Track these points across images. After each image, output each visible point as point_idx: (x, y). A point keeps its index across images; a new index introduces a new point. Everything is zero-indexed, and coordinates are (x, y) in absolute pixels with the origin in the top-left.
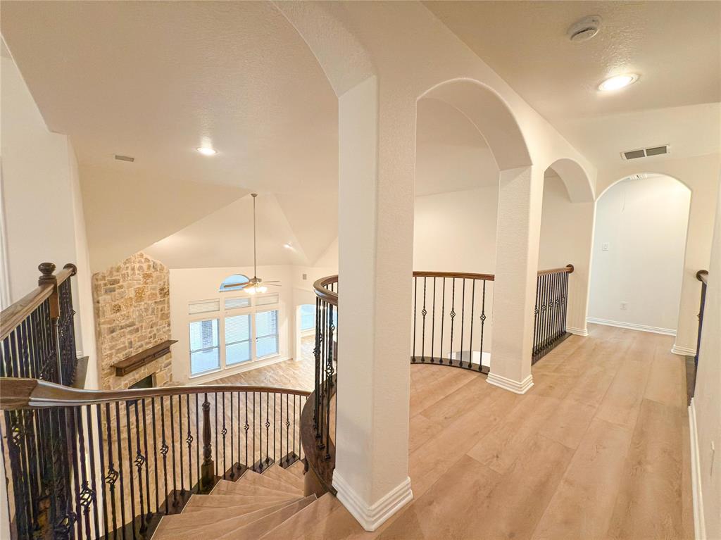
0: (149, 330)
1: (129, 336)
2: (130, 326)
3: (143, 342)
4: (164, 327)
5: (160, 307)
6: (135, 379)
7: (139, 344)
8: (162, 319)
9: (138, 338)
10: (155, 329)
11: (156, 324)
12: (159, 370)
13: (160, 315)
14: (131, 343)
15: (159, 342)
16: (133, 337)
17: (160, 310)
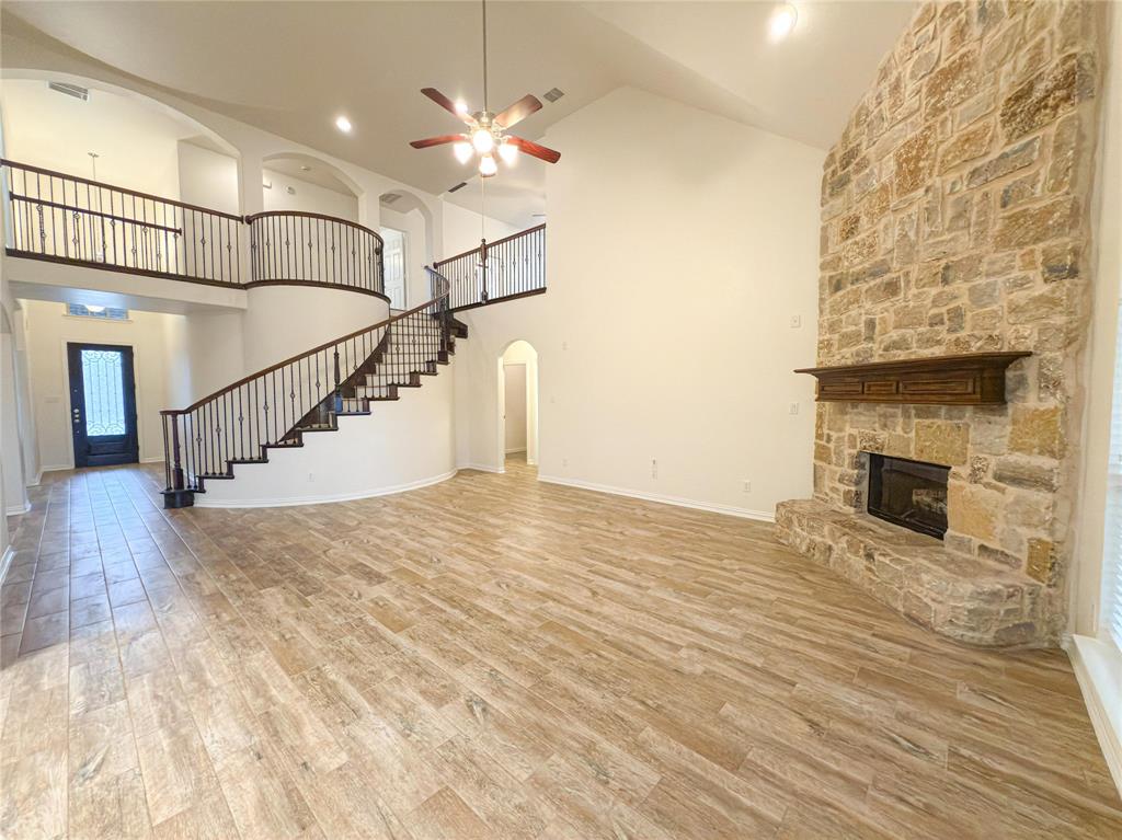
0: (934, 291)
1: (868, 305)
2: (874, 275)
3: (909, 332)
4: (1021, 284)
5: (997, 187)
6: (873, 439)
7: (895, 335)
8: (1003, 241)
9: (897, 313)
10: (960, 287)
11: (970, 267)
12: (965, 471)
13: (996, 228)
14: (871, 324)
15: (975, 348)
16: (884, 311)
17: (995, 199)
